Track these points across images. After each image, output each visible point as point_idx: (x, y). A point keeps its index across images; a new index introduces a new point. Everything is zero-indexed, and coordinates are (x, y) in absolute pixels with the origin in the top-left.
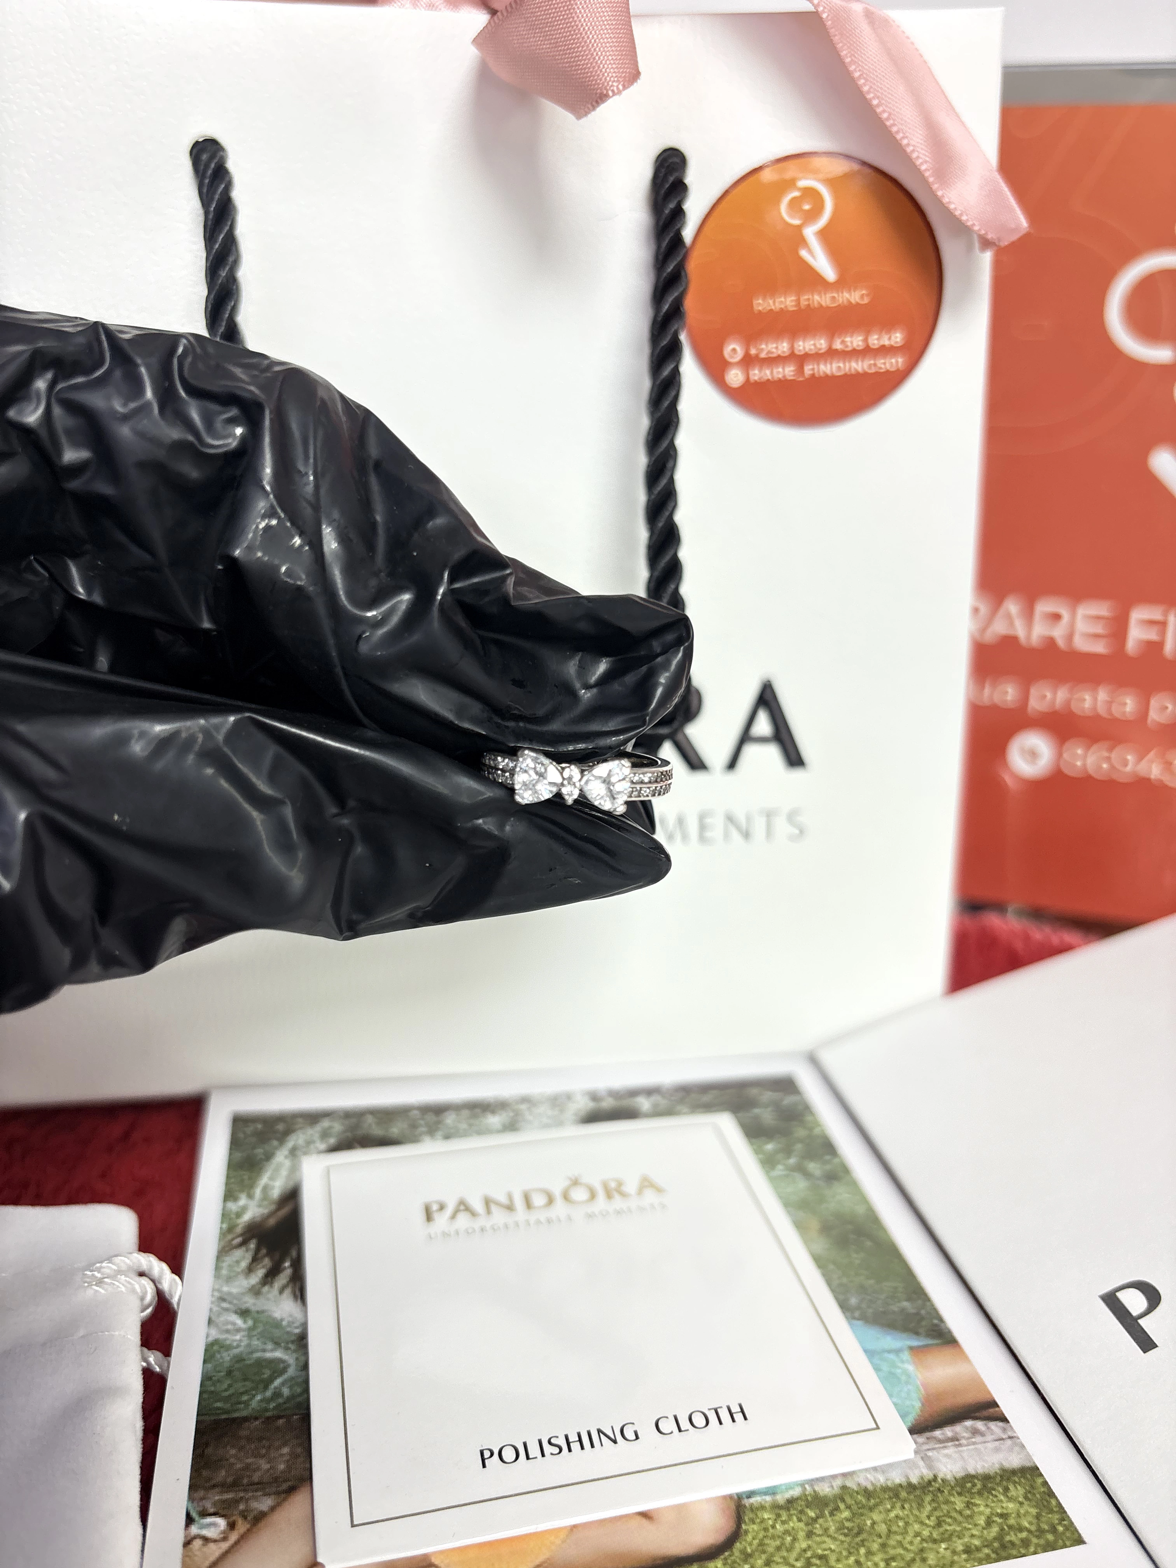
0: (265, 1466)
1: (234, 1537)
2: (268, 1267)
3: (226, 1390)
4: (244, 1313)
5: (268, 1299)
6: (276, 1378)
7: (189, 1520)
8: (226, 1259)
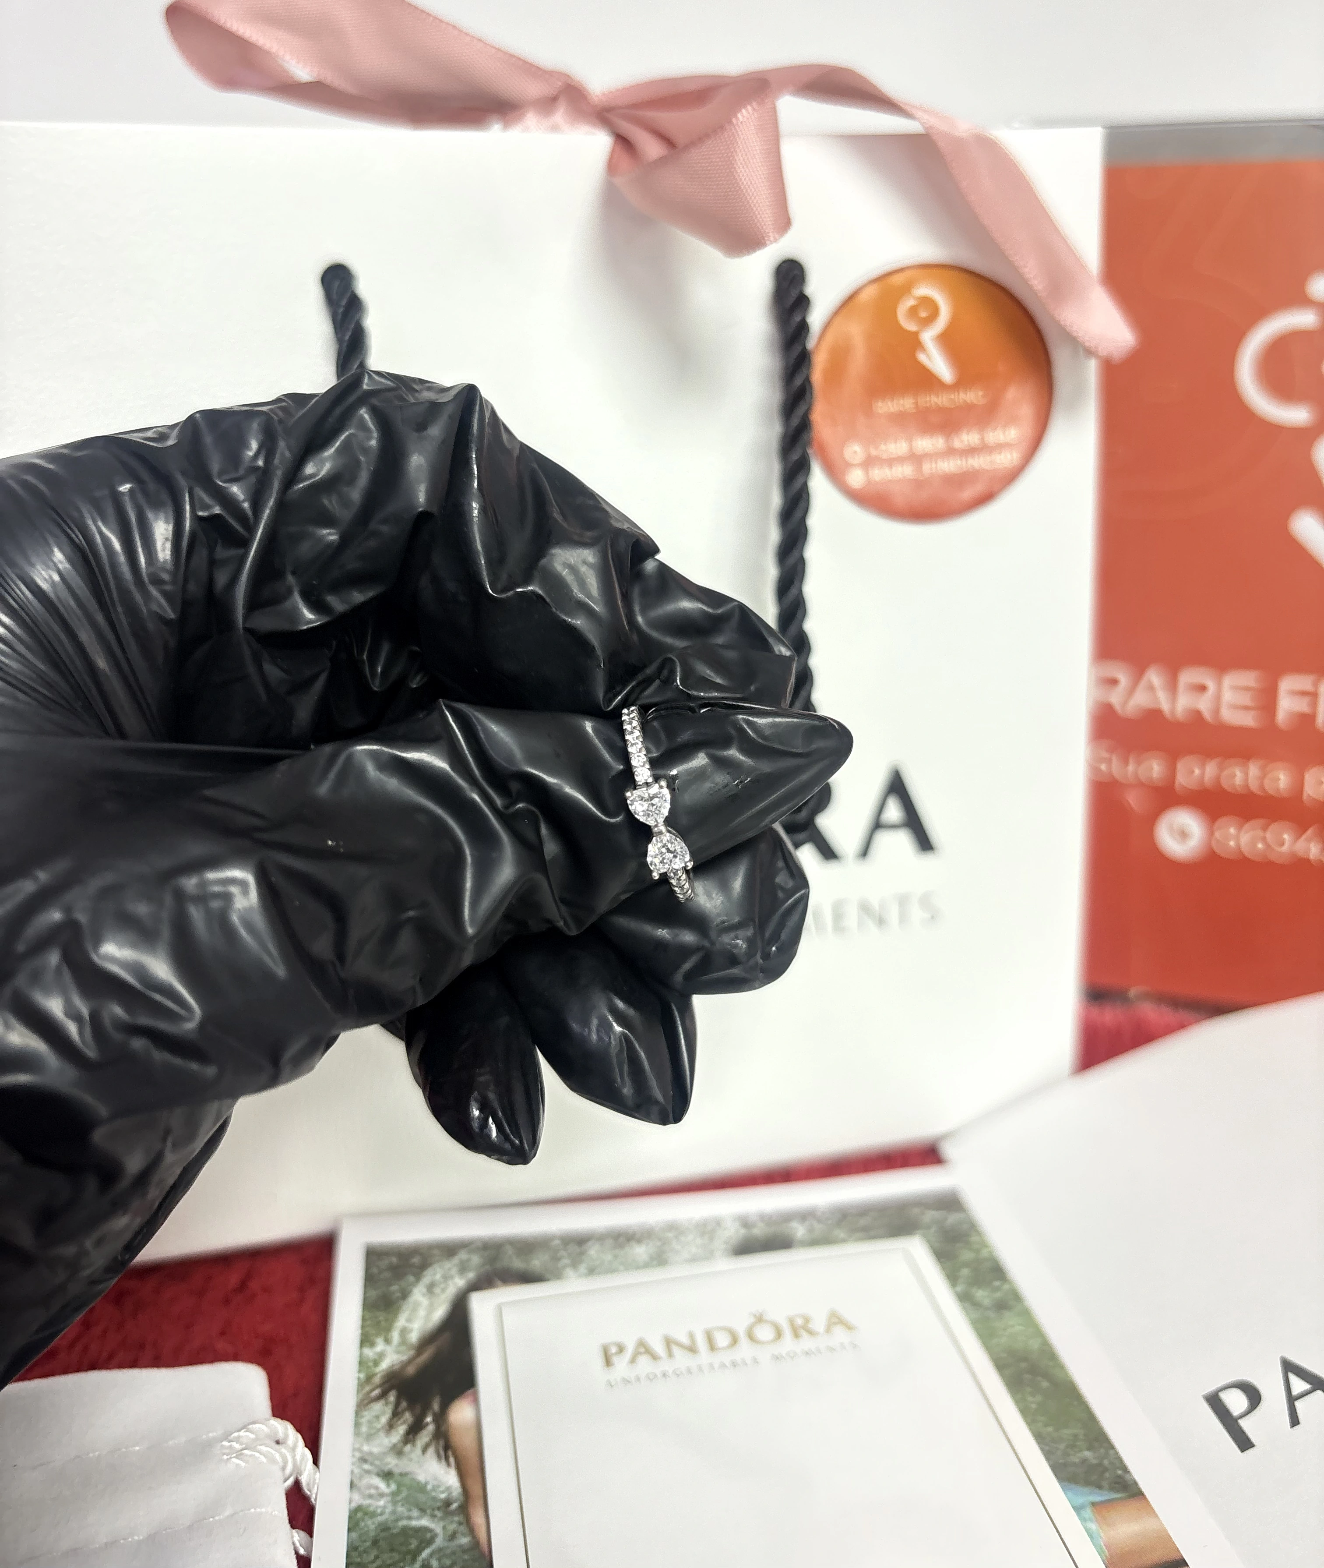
2: (409, 1422)
3: (373, 1562)
4: (387, 1475)
5: (411, 1460)
6: (423, 1549)
8: (366, 1413)
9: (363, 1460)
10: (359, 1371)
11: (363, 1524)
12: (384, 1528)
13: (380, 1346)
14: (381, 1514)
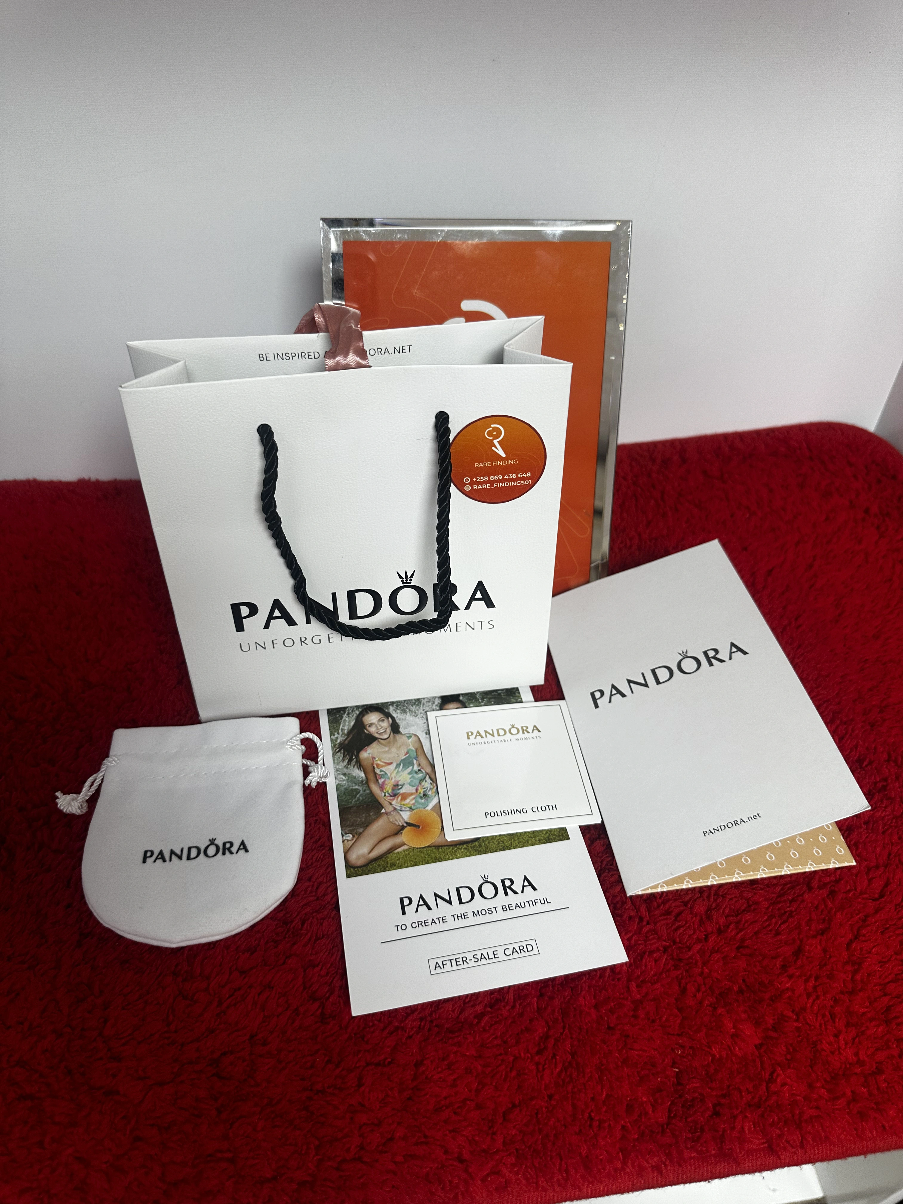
0: (359, 820)
1: (355, 839)
2: (348, 759)
3: (345, 799)
4: (345, 775)
5: (351, 770)
6: (357, 795)
7: (343, 836)
8: (336, 757)
9: (338, 771)
10: (331, 744)
11: (340, 789)
12: (346, 789)
13: (336, 736)
14: (345, 785)
